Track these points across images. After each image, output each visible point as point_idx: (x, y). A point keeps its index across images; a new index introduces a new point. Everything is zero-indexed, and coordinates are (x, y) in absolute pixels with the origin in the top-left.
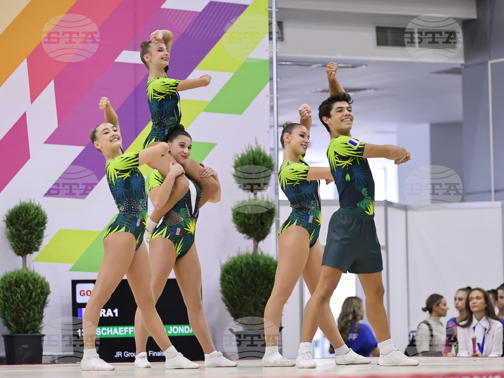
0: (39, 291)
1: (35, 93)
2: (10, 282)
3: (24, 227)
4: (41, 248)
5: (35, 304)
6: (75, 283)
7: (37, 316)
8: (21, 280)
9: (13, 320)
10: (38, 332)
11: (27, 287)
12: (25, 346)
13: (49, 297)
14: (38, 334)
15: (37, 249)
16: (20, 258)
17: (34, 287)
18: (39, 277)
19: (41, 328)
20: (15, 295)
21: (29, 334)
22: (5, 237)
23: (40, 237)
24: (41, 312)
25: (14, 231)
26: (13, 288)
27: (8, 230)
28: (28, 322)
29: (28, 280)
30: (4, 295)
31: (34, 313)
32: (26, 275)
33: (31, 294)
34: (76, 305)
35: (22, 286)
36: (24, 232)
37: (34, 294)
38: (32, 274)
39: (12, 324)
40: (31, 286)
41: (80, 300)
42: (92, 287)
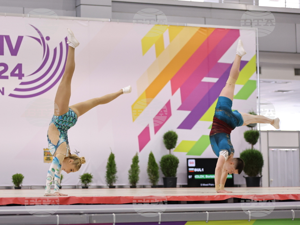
0: (175, 162)
1: (173, 92)
2: (165, 159)
3: (170, 139)
4: (176, 147)
5: (174, 166)
6: (188, 159)
7: (175, 171)
9: (166, 172)
10: (175, 176)
12: (171, 181)
13: (179, 165)
15: (174, 147)
16: (168, 151)
18: (175, 157)
19: (176, 175)
20: (167, 163)
21: (172, 177)
22: (163, 143)
23: (175, 143)
25: (166, 141)
26: (166, 161)
27: (164, 141)
28: (171, 173)
29: (172, 158)
30: (163, 163)
31: (173, 170)
32: (170, 157)
34: (188, 167)
35: (169, 161)
36: (170, 141)
37: (173, 163)
38: (173, 156)
39: (166, 174)
40: (172, 160)
41: (190, 165)
42: (194, 161)
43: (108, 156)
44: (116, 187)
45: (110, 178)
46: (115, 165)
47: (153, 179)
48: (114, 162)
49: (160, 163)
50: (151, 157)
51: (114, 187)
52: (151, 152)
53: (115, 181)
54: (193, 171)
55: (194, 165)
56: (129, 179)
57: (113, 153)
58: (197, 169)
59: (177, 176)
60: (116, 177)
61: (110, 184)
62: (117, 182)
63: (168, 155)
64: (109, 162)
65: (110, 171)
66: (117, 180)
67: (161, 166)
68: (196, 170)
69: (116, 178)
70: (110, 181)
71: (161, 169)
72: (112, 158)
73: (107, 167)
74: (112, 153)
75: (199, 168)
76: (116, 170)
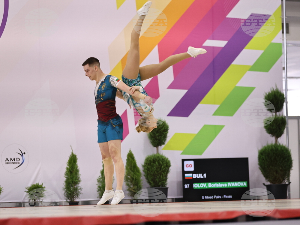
0: (165, 165)
2: (150, 161)
4: (166, 143)
5: (163, 171)
6: (183, 161)
7: (164, 178)
8: (156, 159)
9: (152, 180)
10: (165, 186)
11: (159, 163)
13: (171, 168)
14: (165, 187)
15: (164, 144)
16: (155, 148)
17: (162, 163)
18: (165, 158)
19: (166, 184)
20: (153, 167)
22: (148, 137)
23: (165, 137)
24: (166, 176)
25: (152, 134)
26: (152, 164)
28: (160, 181)
29: (160, 160)
30: (147, 167)
31: (163, 176)
32: (158, 157)
33: (161, 166)
34: (184, 172)
35: (156, 163)
36: (157, 135)
37: (163, 167)
38: (162, 156)
39: (152, 182)
40: (161, 162)
41: (186, 169)
42: (192, 163)
43: (67, 159)
44: (80, 203)
45: (71, 191)
46: (77, 171)
47: (132, 190)
48: (77, 167)
49: (144, 166)
50: (130, 158)
51: (76, 204)
52: (130, 151)
53: (78, 195)
54: (192, 178)
55: (192, 169)
56: (98, 191)
57: (74, 153)
58: (197, 175)
59: (167, 186)
60: (79, 188)
61: (71, 199)
62: (80, 196)
63: (155, 155)
64: (68, 167)
65: (70, 180)
66: (80, 193)
67: (144, 171)
68: (195, 176)
69: (79, 190)
70: (70, 194)
71: (144, 176)
72: (73, 160)
73: (66, 174)
74: (72, 153)
75: (200, 173)
76: (79, 178)
